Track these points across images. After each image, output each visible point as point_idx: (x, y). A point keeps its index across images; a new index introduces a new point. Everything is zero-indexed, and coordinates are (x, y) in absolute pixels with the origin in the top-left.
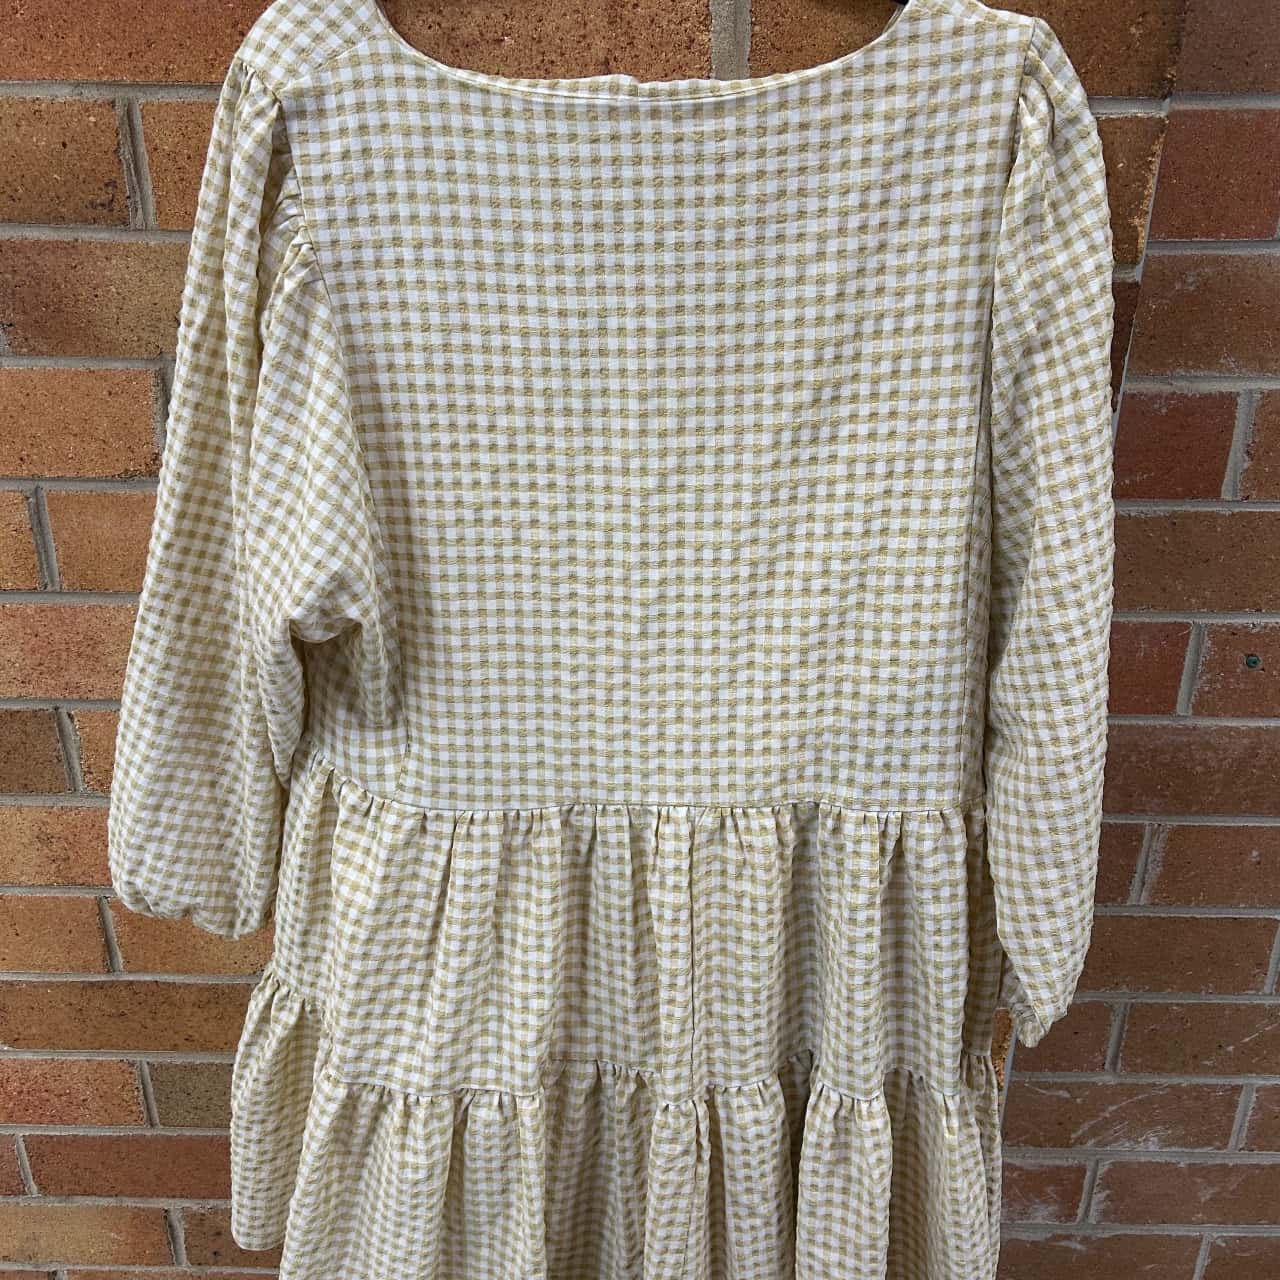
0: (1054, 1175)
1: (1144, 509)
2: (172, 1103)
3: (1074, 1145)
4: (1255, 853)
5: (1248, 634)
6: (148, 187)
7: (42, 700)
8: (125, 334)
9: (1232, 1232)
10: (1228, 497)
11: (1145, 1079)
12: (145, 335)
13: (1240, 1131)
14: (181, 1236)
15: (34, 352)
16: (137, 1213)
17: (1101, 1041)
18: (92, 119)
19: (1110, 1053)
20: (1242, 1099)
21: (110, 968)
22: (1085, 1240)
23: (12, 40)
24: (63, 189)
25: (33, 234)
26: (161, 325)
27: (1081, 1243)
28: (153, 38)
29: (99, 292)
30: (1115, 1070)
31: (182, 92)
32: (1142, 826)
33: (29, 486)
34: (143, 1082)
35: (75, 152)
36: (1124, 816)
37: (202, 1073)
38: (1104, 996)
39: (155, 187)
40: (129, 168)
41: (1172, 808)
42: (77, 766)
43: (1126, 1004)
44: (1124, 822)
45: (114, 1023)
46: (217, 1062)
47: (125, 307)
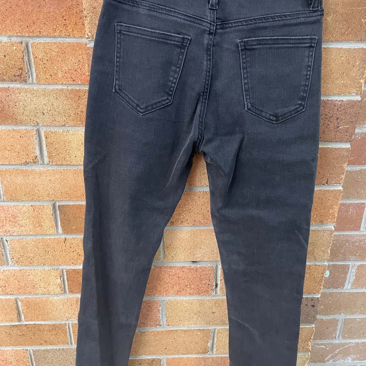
1: (352, 168)
2: (40, 362)
3: (326, 362)
6: (34, 70)
8: (25, 118)
11: (348, 341)
12: (32, 118)
17: (335, 330)
19: (338, 334)
21: (20, 320)
24: (5, 71)
26: (38, 115)
28: (35, 21)
29: (17, 104)
30: (339, 339)
31: (45, 39)
32: (349, 265)
34: (31, 356)
35: (8, 59)
36: (344, 262)
37: (50, 352)
38: (336, 317)
39: (36, 70)
40: (27, 63)
41: (359, 259)
42: (9, 256)
43: (343, 319)
44: (344, 264)
45: (21, 338)
46: (55, 348)
47: (26, 109)
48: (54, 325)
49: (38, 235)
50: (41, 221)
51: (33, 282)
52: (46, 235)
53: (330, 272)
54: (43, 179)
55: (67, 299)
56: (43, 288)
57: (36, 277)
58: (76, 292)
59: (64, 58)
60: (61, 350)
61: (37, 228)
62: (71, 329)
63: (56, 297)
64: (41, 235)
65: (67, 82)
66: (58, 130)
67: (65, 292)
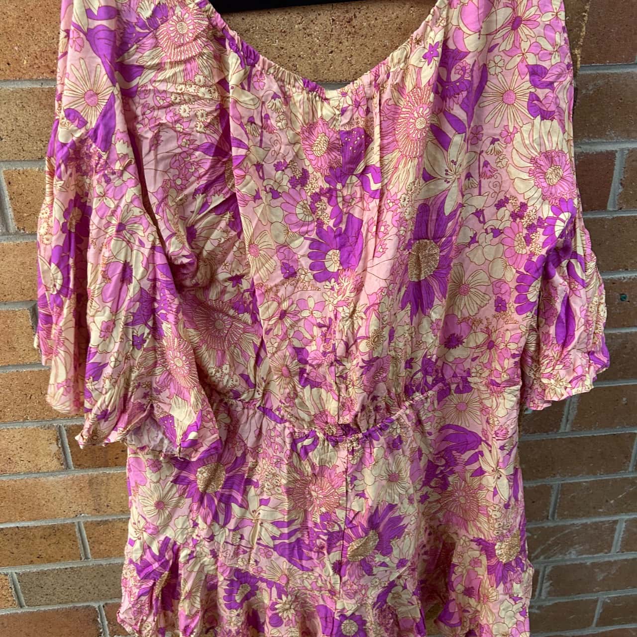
2: (32, 593)
3: (533, 560)
4: (624, 399)
5: (621, 283)
9: (613, 594)
10: (611, 209)
11: (569, 522)
13: (617, 543)
17: (546, 505)
19: (551, 510)
20: (618, 527)
22: (540, 607)
27: (538, 609)
30: (553, 519)
34: (14, 584)
37: (49, 575)
38: (548, 481)
43: (559, 484)
46: (57, 568)
48: (53, 527)
49: (9, 365)
50: (13, 338)
51: (7, 452)
52: (24, 365)
54: (9, 262)
55: (72, 479)
56: (26, 462)
57: (12, 443)
58: (87, 465)
59: (31, 30)
60: (69, 570)
61: (7, 354)
62: (84, 533)
63: (51, 478)
64: (14, 366)
65: (40, 74)
66: (29, 168)
67: (68, 466)
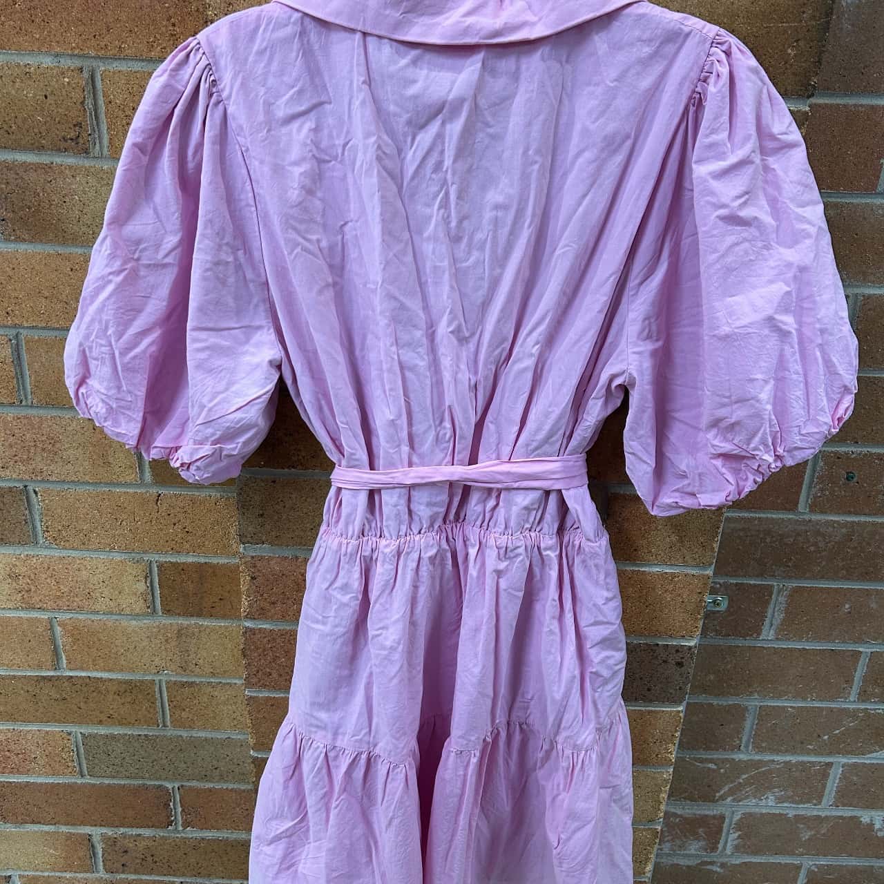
0: (703, 821)
3: (717, 800)
4: (847, 606)
5: (848, 458)
6: (104, 127)
7: (15, 480)
8: (84, 229)
9: (822, 861)
11: (767, 757)
13: (830, 793)
14: (100, 852)
15: (19, 240)
16: (69, 836)
17: (738, 732)
18: (66, 80)
19: (744, 738)
20: (832, 772)
21: (57, 667)
22: (723, 865)
23: (12, 23)
24: (44, 127)
25: (21, 157)
27: (720, 867)
28: (112, 25)
29: (67, 199)
30: (747, 750)
31: (130, 64)
32: (772, 586)
33: (14, 332)
34: (77, 746)
35: (53, 102)
36: (760, 578)
37: (119, 740)
38: (742, 700)
39: (108, 128)
40: (91, 114)
41: (793, 574)
42: (39, 528)
43: (756, 706)
44: (760, 583)
45: (58, 705)
47: (85, 211)
48: (130, 682)
49: (101, 483)
50: (109, 452)
51: (87, 586)
53: (731, 601)
55: (158, 626)
56: (108, 600)
57: (94, 575)
58: (177, 611)
60: (143, 737)
61: (100, 469)
62: (165, 694)
64: (106, 484)
67: (154, 611)
